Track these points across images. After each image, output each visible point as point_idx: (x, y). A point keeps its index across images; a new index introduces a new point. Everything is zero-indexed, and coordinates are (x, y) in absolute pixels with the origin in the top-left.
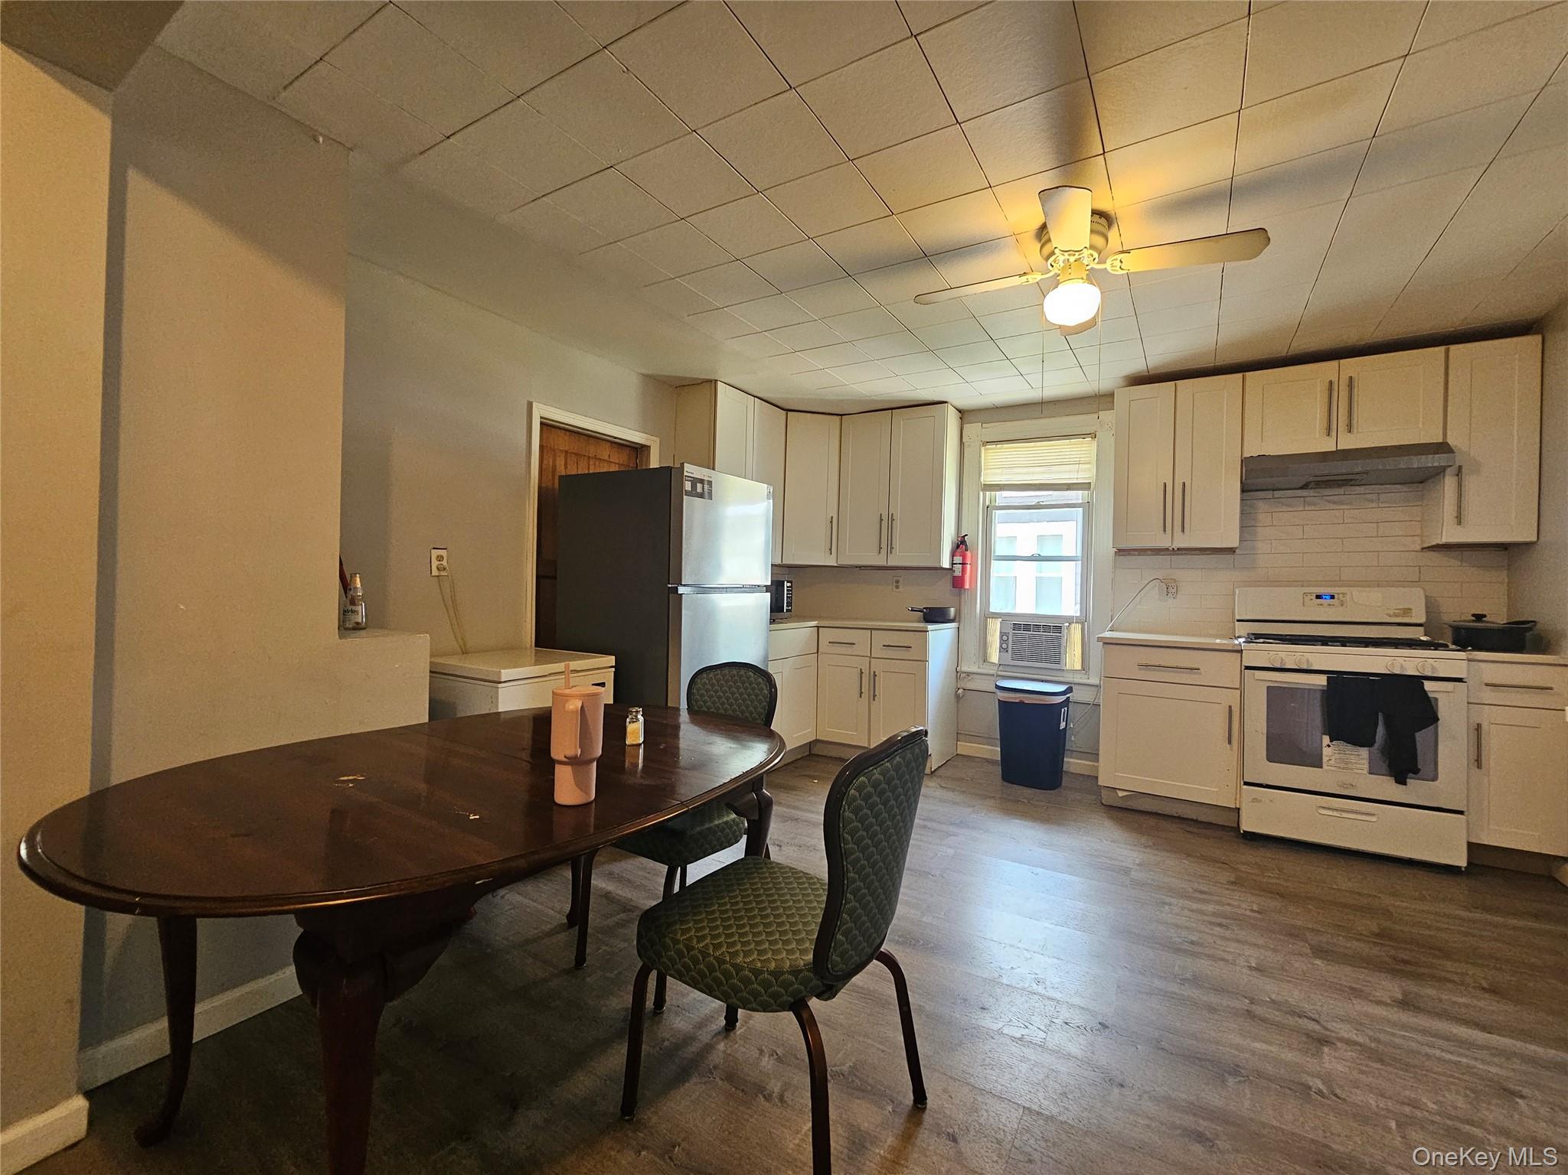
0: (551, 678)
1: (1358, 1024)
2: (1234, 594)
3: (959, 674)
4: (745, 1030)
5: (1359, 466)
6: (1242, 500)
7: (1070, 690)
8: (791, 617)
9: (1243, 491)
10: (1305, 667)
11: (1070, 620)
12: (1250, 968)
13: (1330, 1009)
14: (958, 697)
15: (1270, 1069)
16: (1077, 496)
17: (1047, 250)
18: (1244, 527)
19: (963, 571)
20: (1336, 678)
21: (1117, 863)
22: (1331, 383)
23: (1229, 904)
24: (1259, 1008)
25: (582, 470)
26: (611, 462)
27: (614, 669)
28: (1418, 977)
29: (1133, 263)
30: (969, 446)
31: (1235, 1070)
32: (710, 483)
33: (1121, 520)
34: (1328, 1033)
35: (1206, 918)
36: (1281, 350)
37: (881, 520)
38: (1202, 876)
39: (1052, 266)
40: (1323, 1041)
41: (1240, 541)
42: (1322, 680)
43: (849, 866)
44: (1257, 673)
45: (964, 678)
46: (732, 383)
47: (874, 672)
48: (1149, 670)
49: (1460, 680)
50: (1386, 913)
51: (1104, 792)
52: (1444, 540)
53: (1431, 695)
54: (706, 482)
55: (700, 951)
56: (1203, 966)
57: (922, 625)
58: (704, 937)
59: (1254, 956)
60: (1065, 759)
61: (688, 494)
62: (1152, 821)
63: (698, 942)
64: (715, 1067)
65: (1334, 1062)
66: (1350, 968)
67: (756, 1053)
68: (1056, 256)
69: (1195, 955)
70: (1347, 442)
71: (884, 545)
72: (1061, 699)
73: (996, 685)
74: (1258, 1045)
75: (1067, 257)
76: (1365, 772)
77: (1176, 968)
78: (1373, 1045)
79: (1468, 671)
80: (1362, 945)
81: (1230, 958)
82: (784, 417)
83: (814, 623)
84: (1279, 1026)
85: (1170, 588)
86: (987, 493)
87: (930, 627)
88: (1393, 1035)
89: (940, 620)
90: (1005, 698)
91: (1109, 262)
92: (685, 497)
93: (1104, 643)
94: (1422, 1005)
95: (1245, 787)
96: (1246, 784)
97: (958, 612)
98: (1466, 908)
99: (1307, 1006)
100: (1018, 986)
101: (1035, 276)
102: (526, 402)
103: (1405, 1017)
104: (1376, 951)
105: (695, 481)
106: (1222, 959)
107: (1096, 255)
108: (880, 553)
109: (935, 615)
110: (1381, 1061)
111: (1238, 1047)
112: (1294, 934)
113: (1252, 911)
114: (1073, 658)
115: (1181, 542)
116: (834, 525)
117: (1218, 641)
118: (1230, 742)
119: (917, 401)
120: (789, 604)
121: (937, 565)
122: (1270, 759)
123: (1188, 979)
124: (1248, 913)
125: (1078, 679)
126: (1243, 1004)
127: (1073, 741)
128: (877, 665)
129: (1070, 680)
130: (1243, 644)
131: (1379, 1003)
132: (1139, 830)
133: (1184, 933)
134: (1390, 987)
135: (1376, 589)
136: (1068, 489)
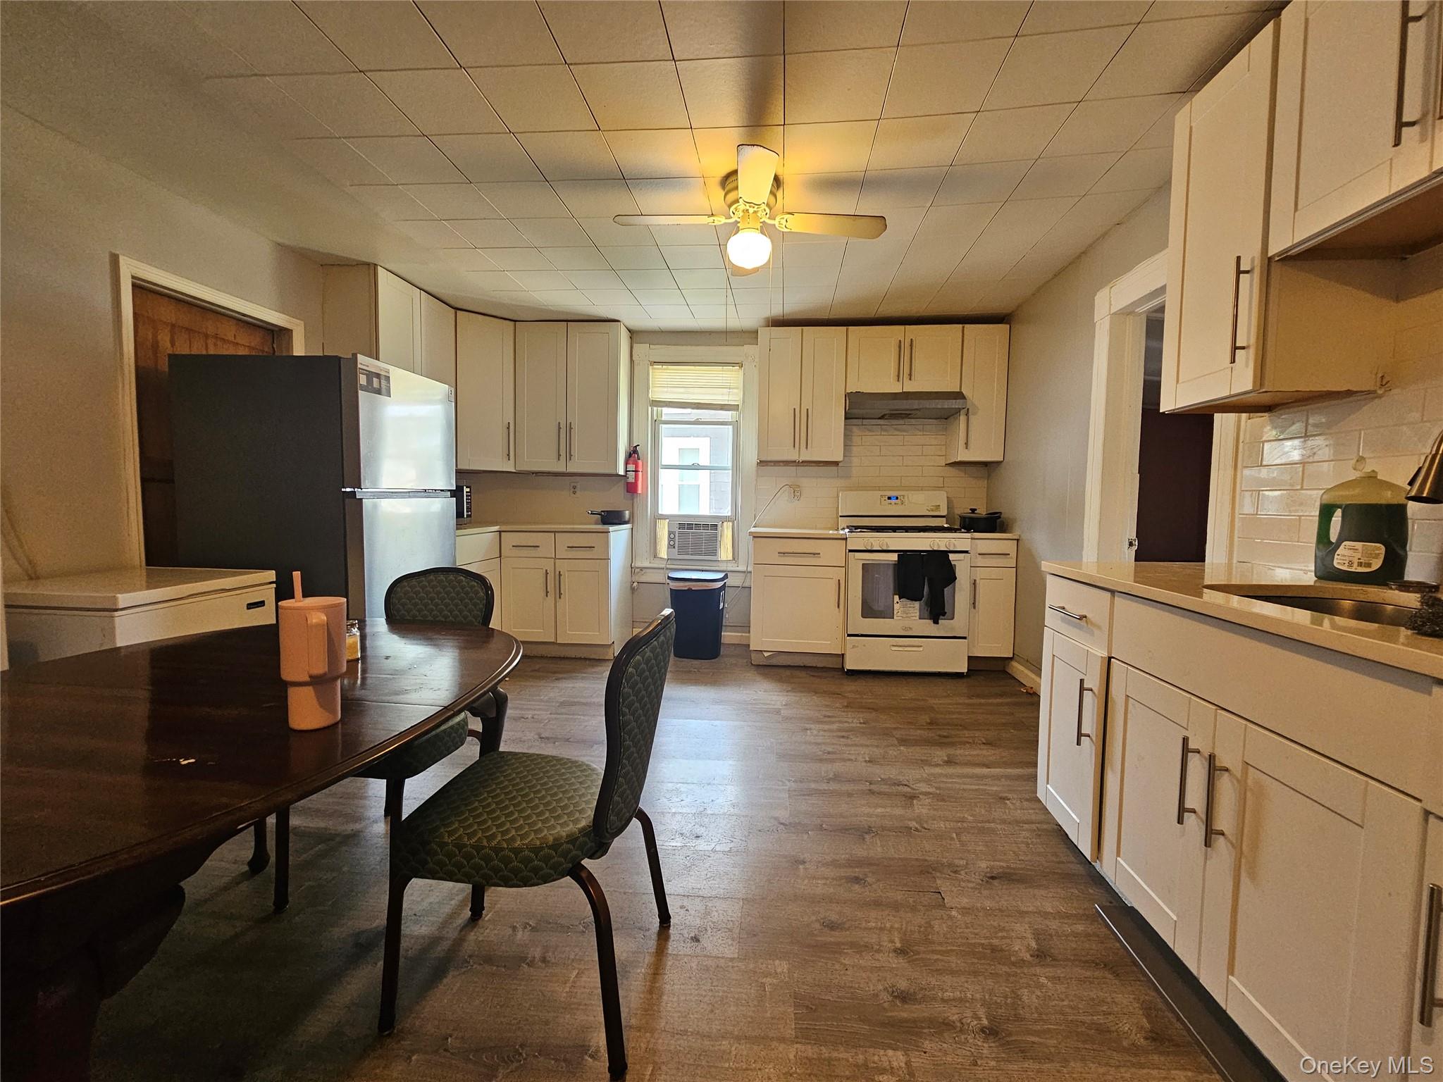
0: (190, 600)
1: (927, 781)
2: (838, 497)
3: (633, 570)
4: (493, 915)
5: (915, 404)
6: (845, 425)
7: (726, 577)
8: (470, 523)
9: (846, 418)
10: (885, 548)
11: (724, 519)
12: (866, 761)
13: (911, 774)
14: (633, 589)
15: (888, 823)
16: (727, 415)
17: (731, 197)
18: (847, 445)
19: (636, 477)
20: (903, 555)
21: (771, 707)
22: (900, 341)
23: (846, 722)
24: (875, 786)
25: (198, 348)
26: (237, 344)
27: (274, 585)
28: (952, 744)
29: (795, 224)
30: (639, 364)
31: (869, 830)
32: (388, 378)
33: (764, 437)
34: (914, 791)
35: (835, 734)
36: (872, 313)
37: (560, 428)
38: (827, 706)
39: (734, 214)
40: (913, 797)
41: (844, 456)
42: (894, 557)
43: (626, 735)
44: (857, 554)
45: (639, 572)
46: (390, 269)
47: (559, 572)
48: (786, 556)
49: (966, 552)
50: (932, 709)
51: (753, 655)
52: (959, 459)
53: (953, 563)
54: (383, 378)
55: (473, 846)
56: (838, 767)
57: (600, 527)
58: (475, 833)
59: (866, 753)
60: (722, 634)
61: (365, 389)
62: (788, 672)
63: (469, 839)
64: (470, 956)
65: (921, 808)
66: (918, 748)
67: (510, 931)
68: (738, 204)
69: (832, 761)
70: (910, 387)
71: (563, 453)
72: (719, 584)
73: (668, 576)
74: (879, 810)
75: (748, 207)
76: (918, 618)
77: (823, 773)
78: (938, 792)
79: (971, 546)
80: (922, 732)
81: (853, 757)
82: (453, 316)
83: (496, 528)
84: (888, 795)
85: (796, 491)
86: (655, 408)
87: (612, 528)
88: (946, 782)
89: (617, 521)
90: (678, 587)
91: (778, 219)
92: (360, 391)
93: (754, 537)
94: (958, 761)
95: (848, 638)
96: (849, 635)
97: (632, 515)
98: (970, 697)
99: (901, 778)
100: (719, 813)
101: (719, 219)
102: (107, 255)
103: (950, 770)
104: (931, 734)
105: (371, 375)
106: (850, 760)
107: (768, 211)
108: (559, 459)
109: (612, 518)
110: (943, 800)
111: (870, 815)
112: (886, 733)
113: (860, 723)
114: (725, 552)
115: (806, 456)
116: (511, 431)
117: (831, 532)
118: (838, 607)
119: (594, 316)
120: (469, 509)
121: (612, 472)
122: (864, 616)
123: (831, 778)
124: (858, 725)
125: (731, 567)
126: (866, 786)
127: (728, 618)
128: (562, 566)
129: (724, 568)
130: (847, 534)
131: (937, 765)
132: (780, 680)
133: (823, 747)
134: (940, 754)
135: (921, 492)
136: (721, 409)
